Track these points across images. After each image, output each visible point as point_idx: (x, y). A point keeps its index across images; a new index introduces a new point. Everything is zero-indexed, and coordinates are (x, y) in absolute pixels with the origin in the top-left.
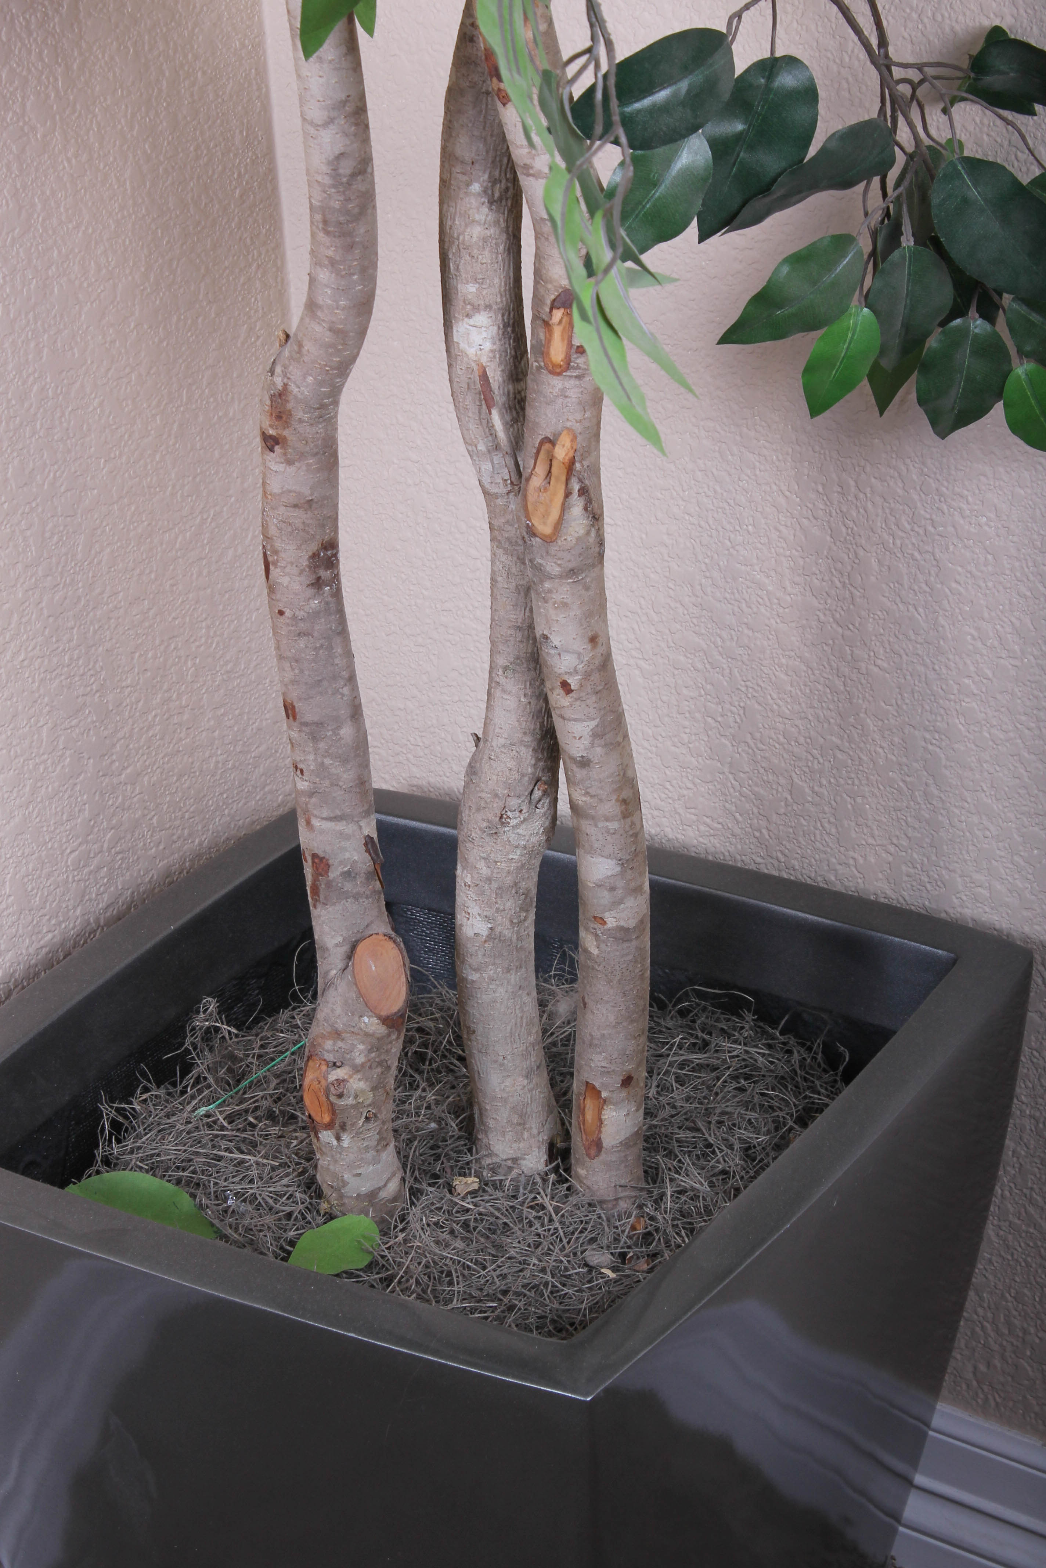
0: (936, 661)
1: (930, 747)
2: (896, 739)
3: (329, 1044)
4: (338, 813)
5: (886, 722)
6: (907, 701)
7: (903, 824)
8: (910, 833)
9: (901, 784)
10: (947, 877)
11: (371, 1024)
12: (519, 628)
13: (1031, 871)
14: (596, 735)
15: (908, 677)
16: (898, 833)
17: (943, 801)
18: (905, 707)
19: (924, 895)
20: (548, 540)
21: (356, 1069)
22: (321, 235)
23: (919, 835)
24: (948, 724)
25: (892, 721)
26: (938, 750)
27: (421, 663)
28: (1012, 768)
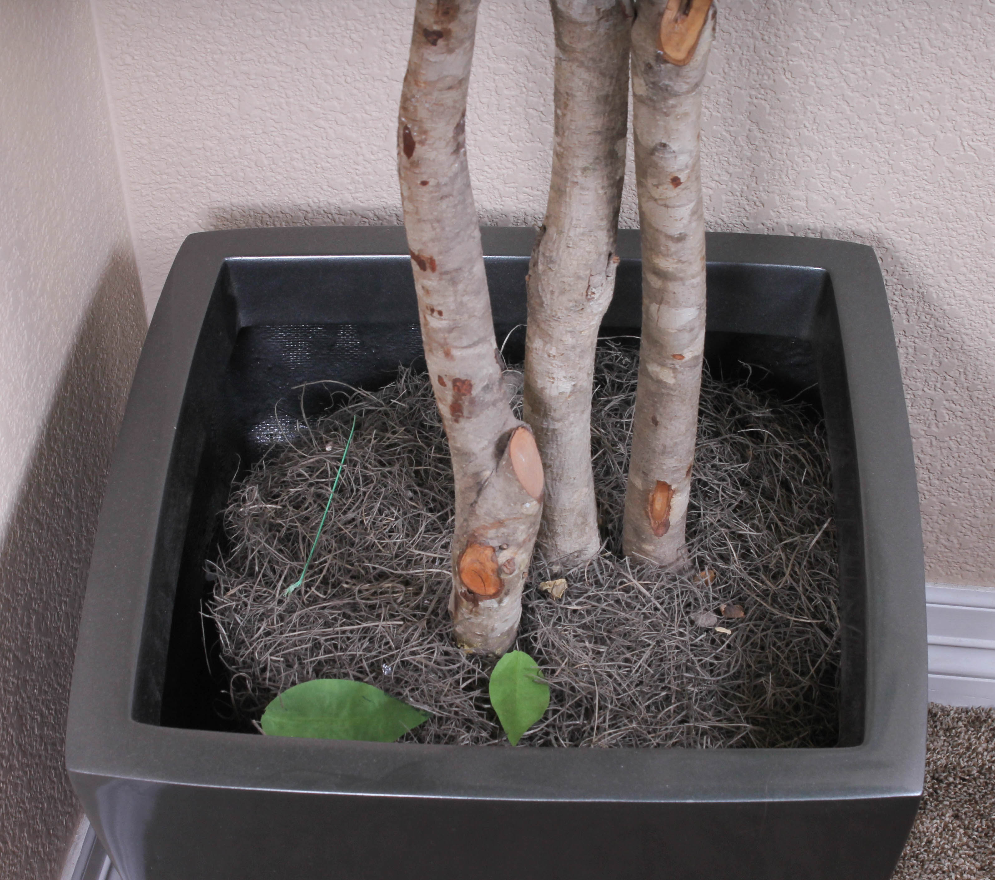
0: (765, 33)
1: (755, 101)
2: (722, 100)
3: (492, 533)
4: (476, 339)
5: (712, 87)
6: (735, 68)
7: (725, 164)
8: (731, 169)
9: (724, 133)
10: (766, 197)
11: (531, 507)
12: (599, 133)
13: (847, 181)
15: (737, 49)
16: (719, 172)
17: (765, 141)
18: (732, 73)
19: (742, 214)
20: (681, 64)
21: (519, 546)
23: (740, 170)
24: (774, 81)
25: (719, 86)
26: (763, 102)
27: (220, 107)
28: (835, 106)
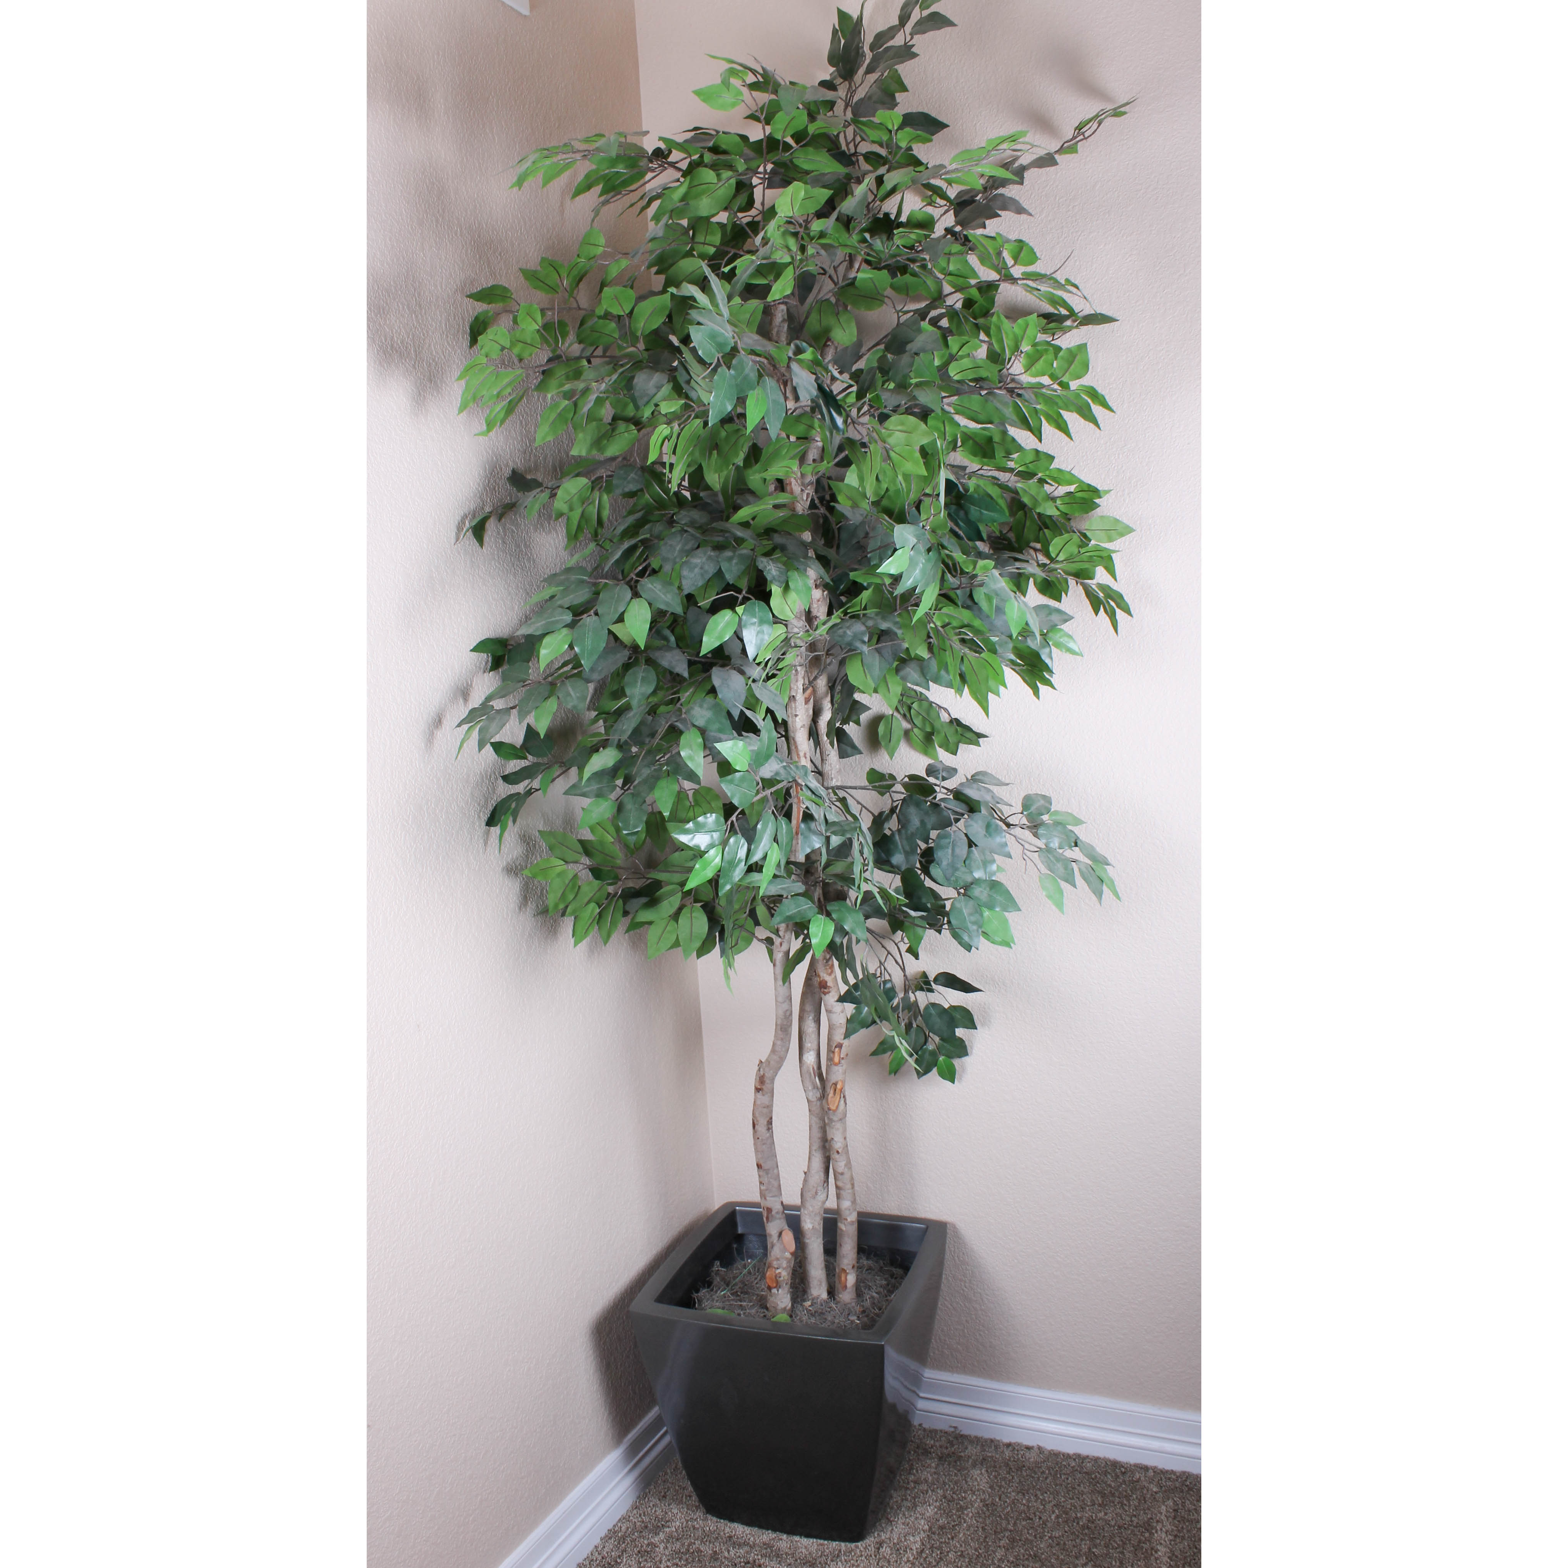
3: (775, 1263)
11: (788, 1255)
14: (846, 1165)
20: (835, 1111)
21: (784, 1269)
22: (780, 1032)
